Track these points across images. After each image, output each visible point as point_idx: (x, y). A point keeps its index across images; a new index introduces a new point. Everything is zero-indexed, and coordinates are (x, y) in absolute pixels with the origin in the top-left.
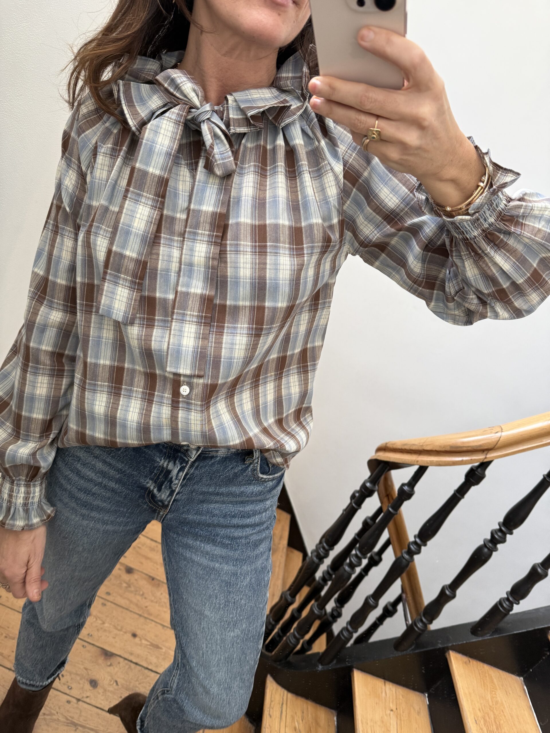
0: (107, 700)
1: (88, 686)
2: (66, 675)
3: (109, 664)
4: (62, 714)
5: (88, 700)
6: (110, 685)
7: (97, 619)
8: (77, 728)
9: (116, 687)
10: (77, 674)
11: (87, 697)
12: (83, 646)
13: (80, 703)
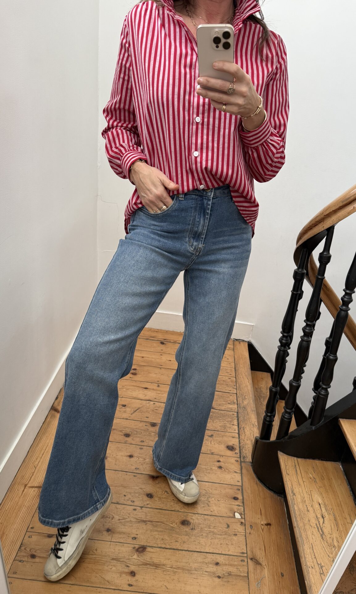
0: (163, 503)
1: (146, 498)
2: (128, 495)
3: (157, 482)
4: (132, 517)
5: (149, 506)
6: (163, 494)
7: (139, 459)
8: (147, 523)
9: (168, 494)
10: (135, 493)
11: (148, 504)
12: (134, 476)
13: (144, 509)
